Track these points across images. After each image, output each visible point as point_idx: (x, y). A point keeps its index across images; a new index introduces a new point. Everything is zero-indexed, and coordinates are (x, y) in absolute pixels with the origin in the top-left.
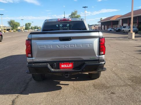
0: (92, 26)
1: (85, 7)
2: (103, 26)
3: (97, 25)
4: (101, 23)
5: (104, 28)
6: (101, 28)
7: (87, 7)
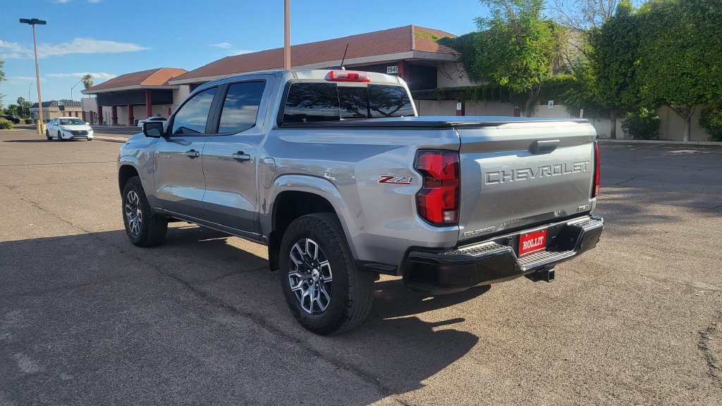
0: (50, 109)
1: (33, 22)
2: (107, 110)
3: (71, 101)
4: (95, 96)
5: (115, 118)
6: (101, 118)
7: (44, 23)
